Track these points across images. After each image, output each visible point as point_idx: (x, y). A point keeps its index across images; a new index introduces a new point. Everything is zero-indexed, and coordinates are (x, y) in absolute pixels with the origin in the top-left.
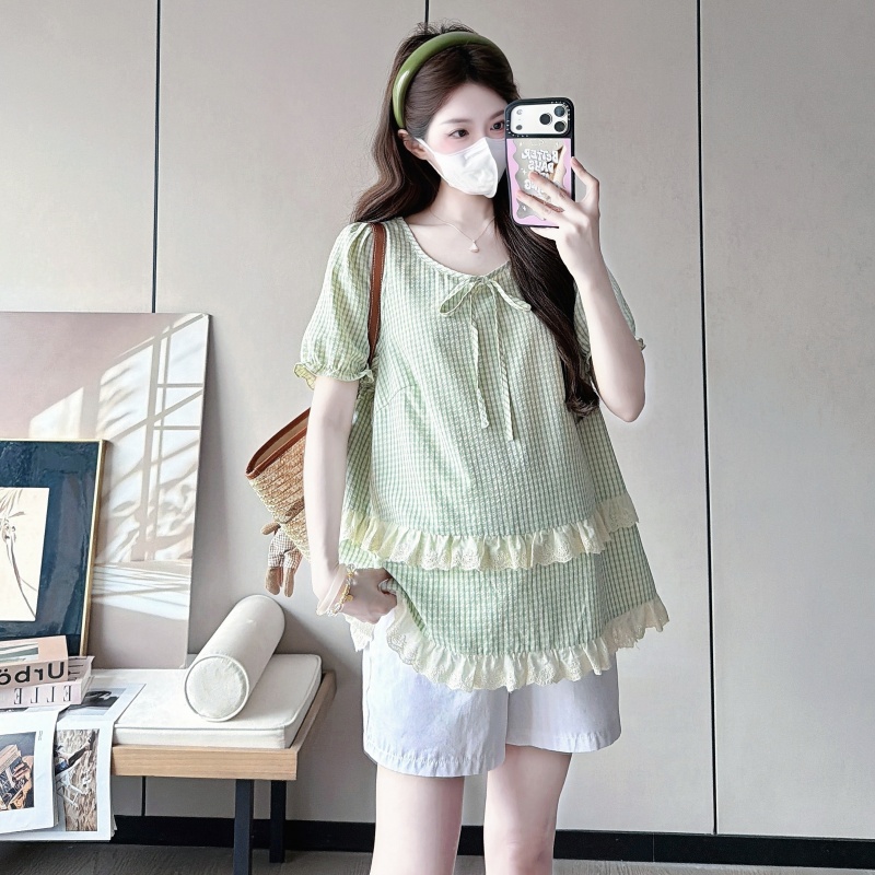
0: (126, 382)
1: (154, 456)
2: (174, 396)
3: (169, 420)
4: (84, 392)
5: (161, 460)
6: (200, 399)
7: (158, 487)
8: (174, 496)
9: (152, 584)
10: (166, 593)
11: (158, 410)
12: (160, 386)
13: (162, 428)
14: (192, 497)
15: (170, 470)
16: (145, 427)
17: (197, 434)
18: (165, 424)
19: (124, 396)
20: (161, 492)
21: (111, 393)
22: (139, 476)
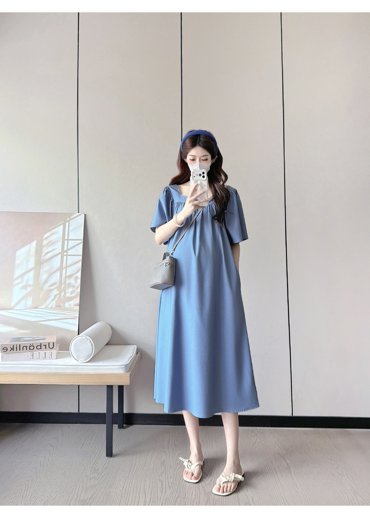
0: (53, 238)
1: (64, 266)
2: (71, 244)
3: (70, 252)
4: (37, 242)
5: (66, 267)
6: (82, 245)
7: (66, 277)
8: (72, 281)
9: (64, 316)
10: (69, 320)
11: (65, 249)
12: (66, 240)
13: (67, 255)
14: (79, 281)
15: (70, 271)
16: (60, 255)
17: (81, 257)
18: (68, 254)
19: (53, 243)
20: (67, 279)
21: (47, 242)
22: (58, 273)
